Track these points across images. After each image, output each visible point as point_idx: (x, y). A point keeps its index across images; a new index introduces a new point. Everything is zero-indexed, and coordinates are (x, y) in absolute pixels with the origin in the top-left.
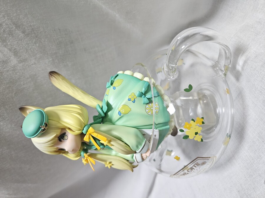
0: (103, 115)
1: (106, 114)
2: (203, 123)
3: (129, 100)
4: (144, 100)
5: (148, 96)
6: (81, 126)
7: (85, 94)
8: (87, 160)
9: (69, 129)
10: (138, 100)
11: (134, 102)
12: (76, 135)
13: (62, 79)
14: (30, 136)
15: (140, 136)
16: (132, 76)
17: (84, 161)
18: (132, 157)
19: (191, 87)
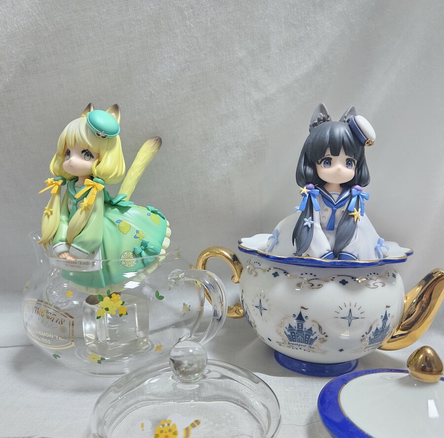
0: (115, 201)
1: (116, 206)
2: (121, 315)
3: (137, 232)
4: (139, 250)
5: (144, 253)
6: (104, 175)
7: (137, 179)
8: (52, 184)
9: (99, 163)
10: (139, 241)
11: (135, 237)
12: (91, 170)
13: (153, 153)
14: (89, 117)
15: (93, 247)
16: (165, 236)
17: (50, 180)
18: (62, 241)
19: (162, 298)
